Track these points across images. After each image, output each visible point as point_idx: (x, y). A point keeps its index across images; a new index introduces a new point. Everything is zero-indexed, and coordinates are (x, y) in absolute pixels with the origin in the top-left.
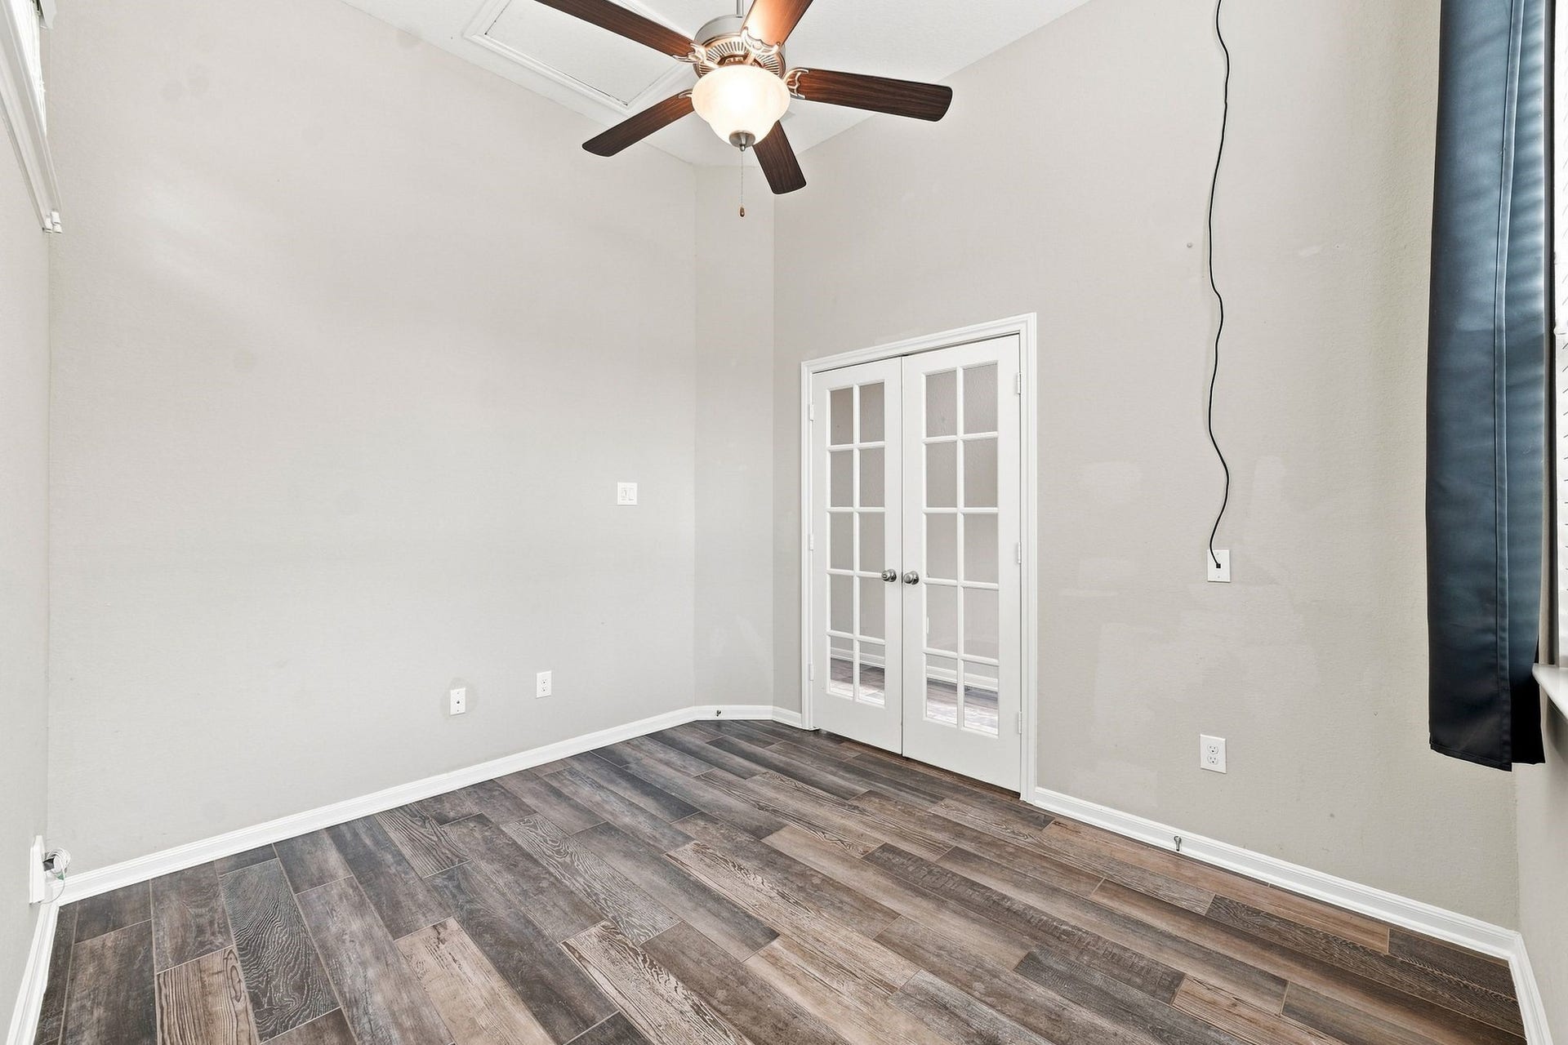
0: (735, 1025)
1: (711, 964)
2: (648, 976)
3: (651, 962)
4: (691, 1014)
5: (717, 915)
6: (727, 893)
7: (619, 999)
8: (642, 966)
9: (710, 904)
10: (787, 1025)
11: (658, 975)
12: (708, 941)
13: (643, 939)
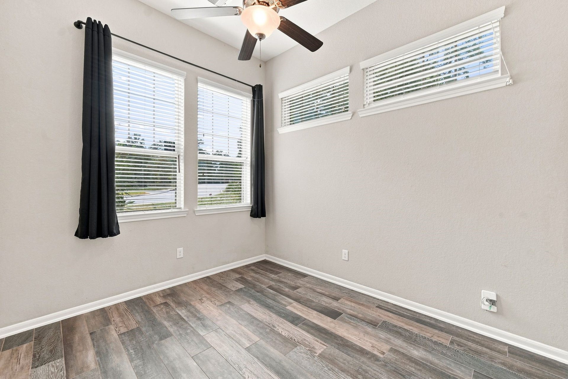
0: (264, 323)
1: (271, 339)
2: (292, 335)
3: (292, 339)
4: (276, 326)
5: (271, 358)
6: (266, 370)
7: (298, 330)
8: (295, 338)
9: (274, 364)
10: (250, 323)
11: (288, 335)
12: (274, 347)
13: (298, 347)
